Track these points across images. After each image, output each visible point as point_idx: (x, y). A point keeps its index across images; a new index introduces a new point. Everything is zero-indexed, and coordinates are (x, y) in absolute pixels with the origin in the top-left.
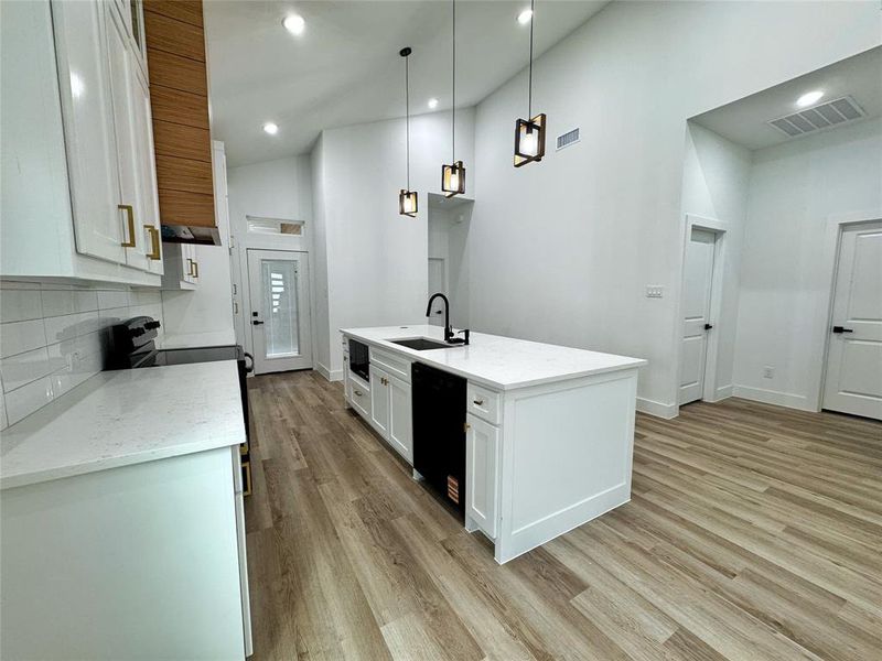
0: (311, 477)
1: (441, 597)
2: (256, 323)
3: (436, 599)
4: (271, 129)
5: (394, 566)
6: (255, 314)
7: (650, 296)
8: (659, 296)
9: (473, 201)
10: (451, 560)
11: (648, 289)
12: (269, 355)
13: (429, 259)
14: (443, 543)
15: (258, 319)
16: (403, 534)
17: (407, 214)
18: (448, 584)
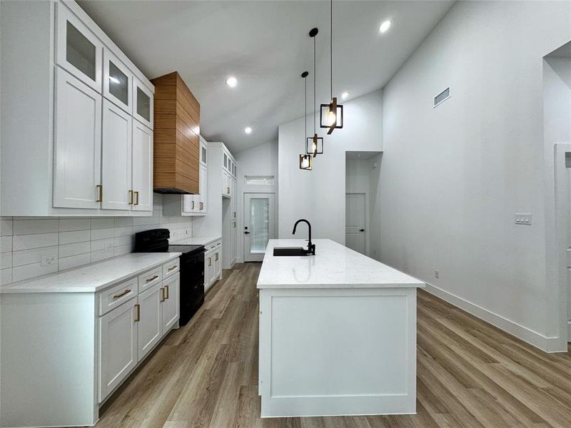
0: (216, 325)
1: (209, 420)
2: (246, 233)
3: (206, 420)
4: (248, 130)
5: (205, 390)
6: (246, 228)
7: (518, 223)
8: (528, 224)
9: (382, 152)
10: (236, 401)
11: (518, 216)
12: (252, 252)
13: (346, 194)
14: (242, 388)
15: (248, 231)
16: (228, 372)
17: (305, 169)
18: (220, 415)
